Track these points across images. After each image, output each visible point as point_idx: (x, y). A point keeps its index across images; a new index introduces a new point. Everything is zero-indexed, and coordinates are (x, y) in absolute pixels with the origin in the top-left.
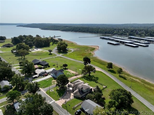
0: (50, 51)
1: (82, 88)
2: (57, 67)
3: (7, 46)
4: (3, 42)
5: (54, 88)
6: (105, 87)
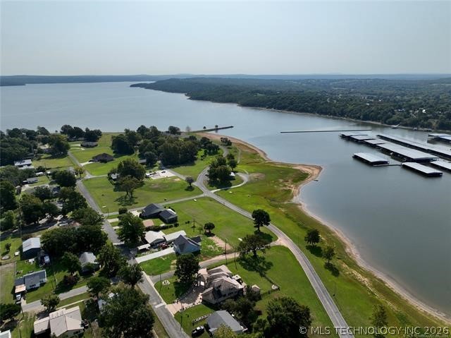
0: (190, 181)
1: (220, 286)
2: (194, 227)
3: (102, 158)
4: (93, 147)
5: (171, 277)
6: (276, 287)
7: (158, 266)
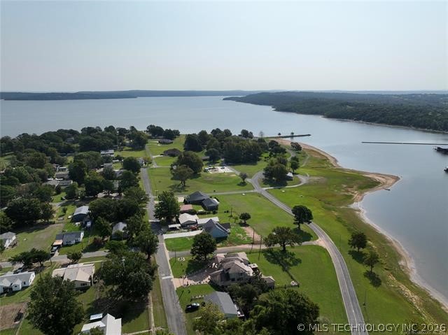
0: (244, 177)
1: (229, 269)
2: (231, 216)
3: (171, 153)
4: (167, 144)
6: (295, 284)
7: (181, 244)
